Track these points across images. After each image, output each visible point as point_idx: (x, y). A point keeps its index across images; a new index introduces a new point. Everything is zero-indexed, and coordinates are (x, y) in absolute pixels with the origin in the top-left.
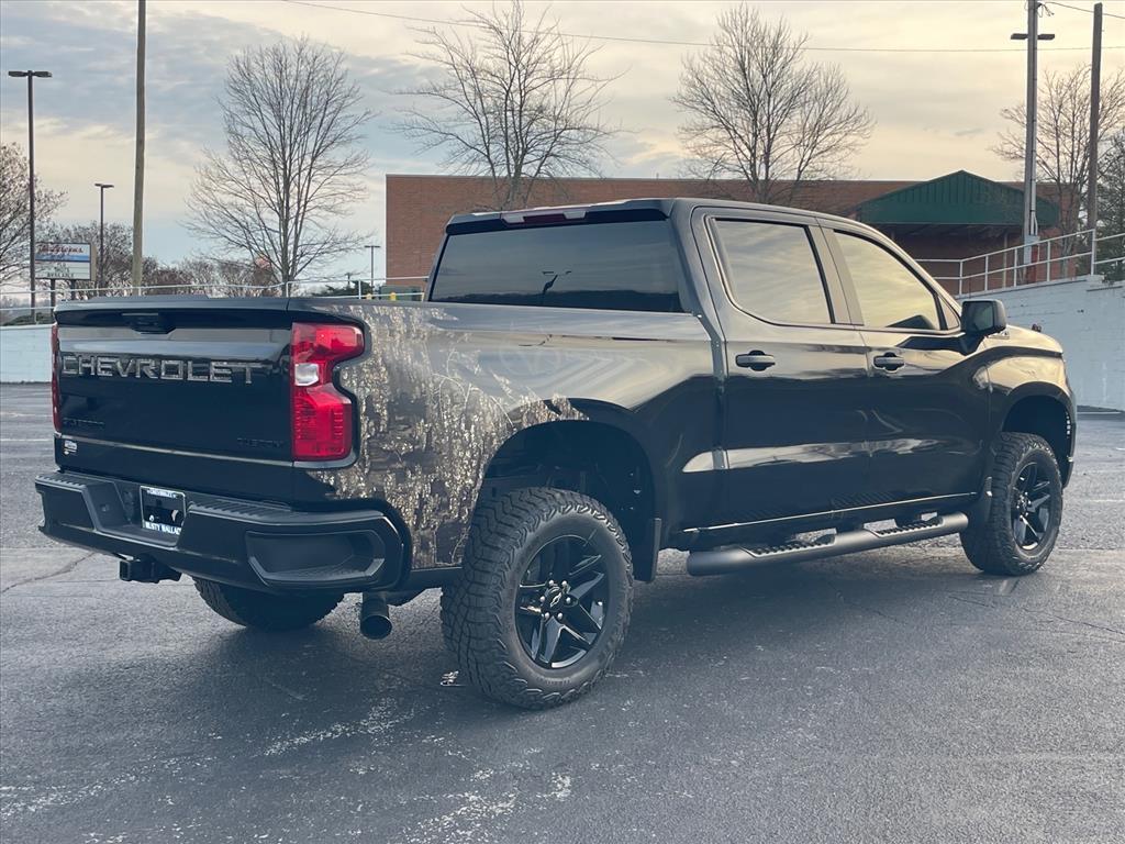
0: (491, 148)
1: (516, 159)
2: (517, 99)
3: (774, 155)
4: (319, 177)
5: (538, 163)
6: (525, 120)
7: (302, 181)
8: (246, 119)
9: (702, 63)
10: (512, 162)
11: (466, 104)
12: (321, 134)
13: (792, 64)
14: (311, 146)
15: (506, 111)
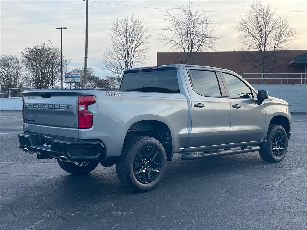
0: (184, 44)
2: (191, 30)
3: (267, 43)
4: (136, 54)
5: (198, 48)
6: (193, 36)
7: (132, 55)
8: (117, 38)
9: (245, 18)
10: (189, 48)
11: (176, 32)
12: (137, 42)
13: (272, 17)
14: (134, 45)
15: (188, 33)
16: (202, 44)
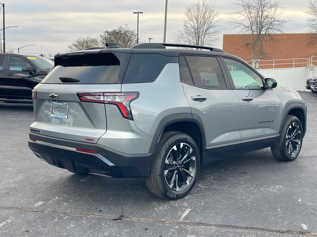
0: (253, 27)
1: (259, 30)
2: (261, 14)
4: (206, 36)
5: (266, 30)
6: (263, 19)
7: (202, 37)
8: (189, 22)
10: (258, 31)
11: (246, 16)
12: (208, 25)
14: (205, 28)
15: (257, 17)
16: (271, 27)
